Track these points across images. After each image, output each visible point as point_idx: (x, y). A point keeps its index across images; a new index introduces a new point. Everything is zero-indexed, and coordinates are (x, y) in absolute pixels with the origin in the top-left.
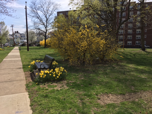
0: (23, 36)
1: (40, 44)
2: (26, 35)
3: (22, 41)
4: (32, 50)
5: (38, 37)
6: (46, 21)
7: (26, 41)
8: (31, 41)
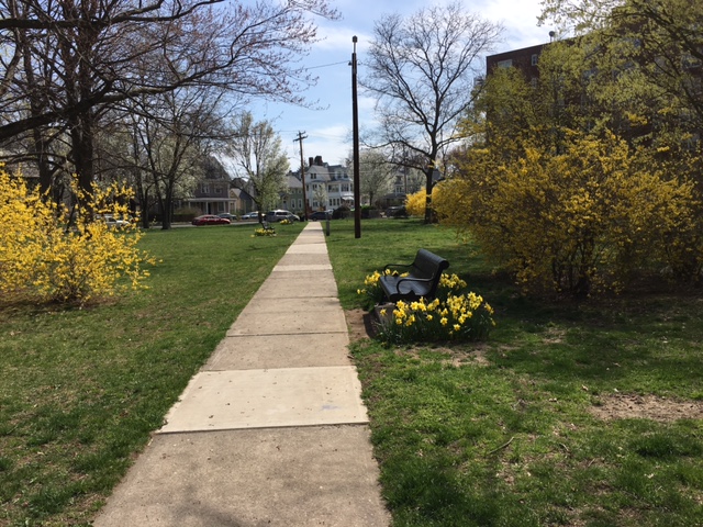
0: (339, 177)
1: (407, 206)
2: (350, 174)
3: (334, 195)
4: (372, 235)
5: (399, 178)
6: (434, 104)
7: (349, 195)
8: (371, 194)
